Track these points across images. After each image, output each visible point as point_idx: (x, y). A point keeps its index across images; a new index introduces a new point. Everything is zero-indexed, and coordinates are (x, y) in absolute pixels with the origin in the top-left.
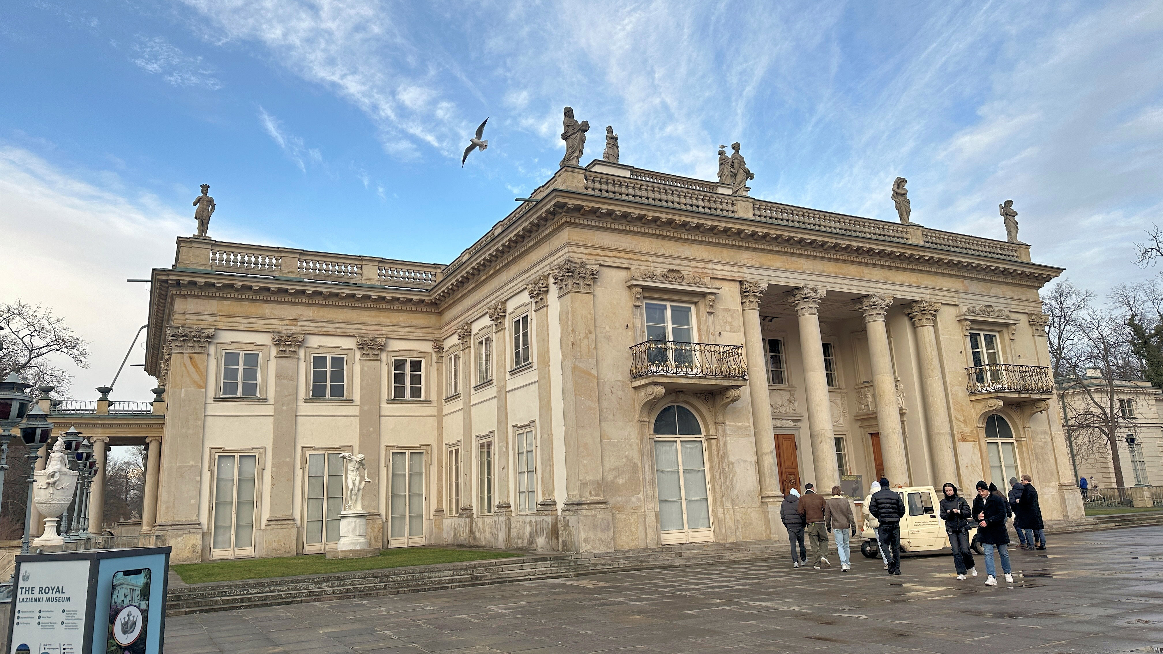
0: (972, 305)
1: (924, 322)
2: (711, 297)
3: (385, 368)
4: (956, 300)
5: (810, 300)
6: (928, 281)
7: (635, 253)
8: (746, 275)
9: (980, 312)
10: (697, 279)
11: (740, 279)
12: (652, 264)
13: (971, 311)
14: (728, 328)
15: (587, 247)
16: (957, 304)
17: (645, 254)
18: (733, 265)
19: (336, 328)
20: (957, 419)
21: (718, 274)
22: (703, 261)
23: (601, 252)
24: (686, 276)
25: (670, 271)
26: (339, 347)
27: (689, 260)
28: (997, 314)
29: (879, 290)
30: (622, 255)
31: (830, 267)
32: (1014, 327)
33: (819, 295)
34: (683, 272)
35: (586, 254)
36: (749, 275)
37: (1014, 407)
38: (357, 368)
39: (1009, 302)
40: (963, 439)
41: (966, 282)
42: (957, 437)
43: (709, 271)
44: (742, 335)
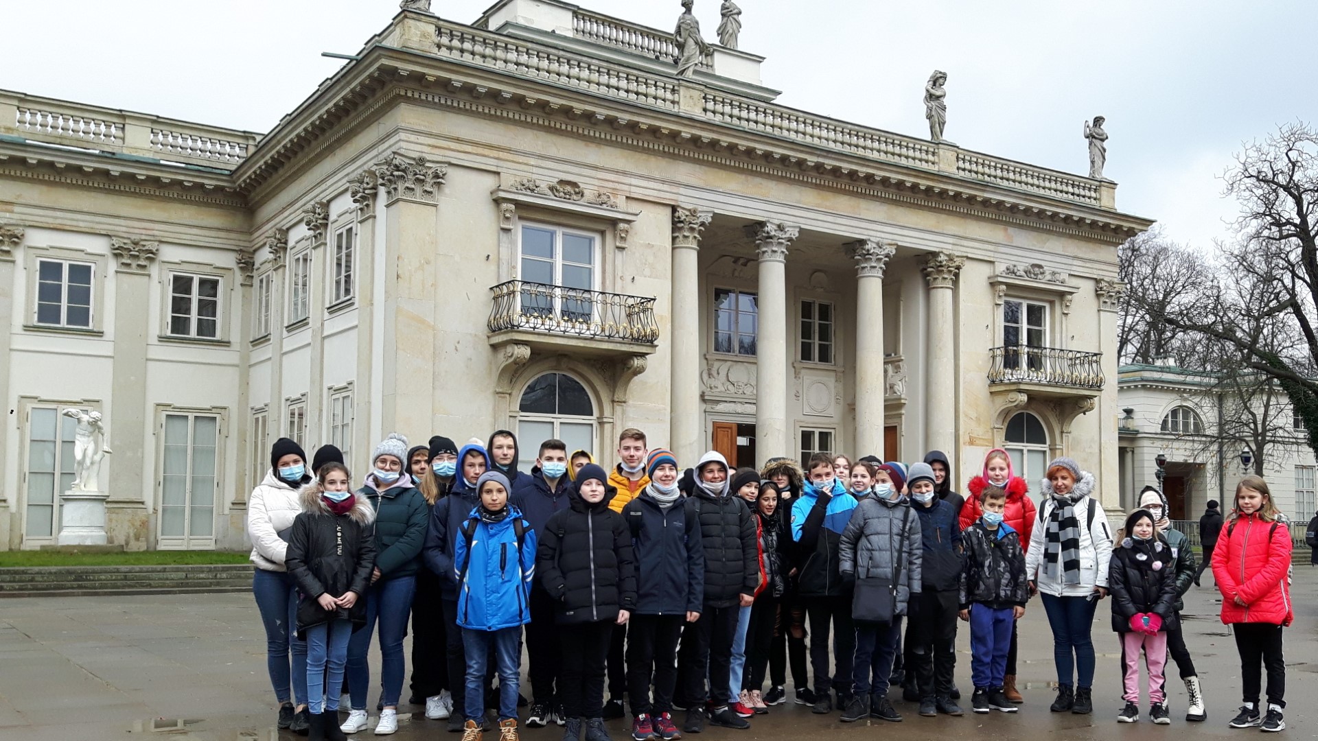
0: (1014, 263)
1: (939, 283)
2: (622, 226)
3: (155, 289)
4: (991, 254)
5: (774, 241)
6: (953, 225)
7: (509, 150)
8: (682, 198)
9: (1023, 274)
10: (604, 198)
11: (673, 203)
12: (535, 170)
13: (1011, 271)
14: (647, 271)
15: (430, 135)
16: (992, 259)
17: (525, 154)
18: (663, 182)
19: (77, 220)
20: (966, 416)
21: (637, 193)
22: (617, 172)
23: (453, 145)
24: (585, 191)
25: (561, 182)
26: (82, 251)
27: (595, 168)
28: (1048, 277)
29: (879, 234)
30: (487, 152)
31: (809, 197)
32: (1069, 297)
33: (788, 235)
34: (582, 186)
35: (429, 145)
36: (687, 199)
37: (1052, 405)
38: (111, 284)
39: (1070, 261)
40: (972, 442)
41: (1011, 230)
42: (963, 438)
43: (626, 188)
44: (667, 283)
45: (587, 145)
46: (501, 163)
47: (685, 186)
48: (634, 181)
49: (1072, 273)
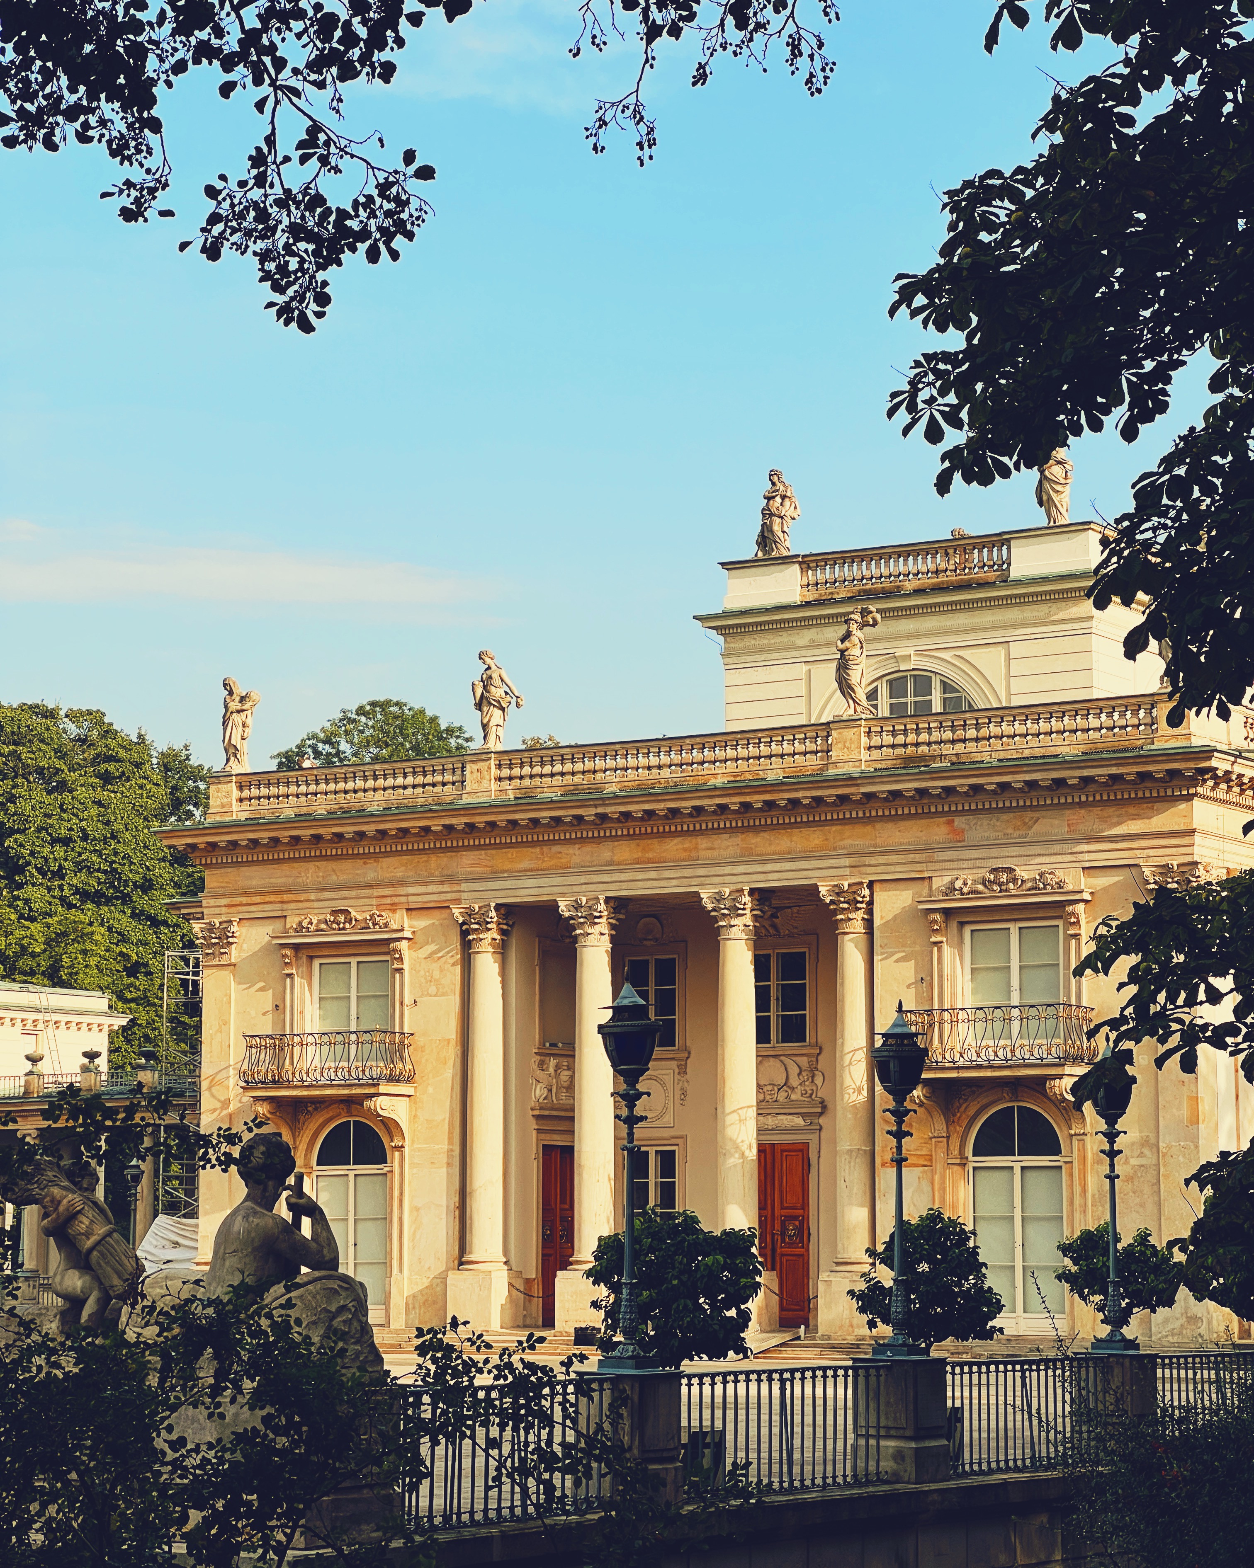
0: (965, 872)
4: (923, 867)
6: (852, 838)
8: (465, 895)
9: (974, 888)
11: (455, 904)
14: (433, 990)
15: (223, 895)
16: (926, 875)
17: (307, 890)
18: (443, 882)
21: (416, 902)
22: (393, 885)
23: (245, 900)
24: (360, 915)
25: (334, 912)
28: (1027, 884)
29: (727, 879)
30: (273, 898)
34: (355, 910)
35: (225, 906)
36: (471, 896)
39: (1081, 847)
41: (959, 822)
42: (882, 1156)
43: (403, 899)
44: (454, 1002)
45: (365, 863)
46: (285, 906)
47: (467, 880)
48: (411, 890)
49: (1087, 865)
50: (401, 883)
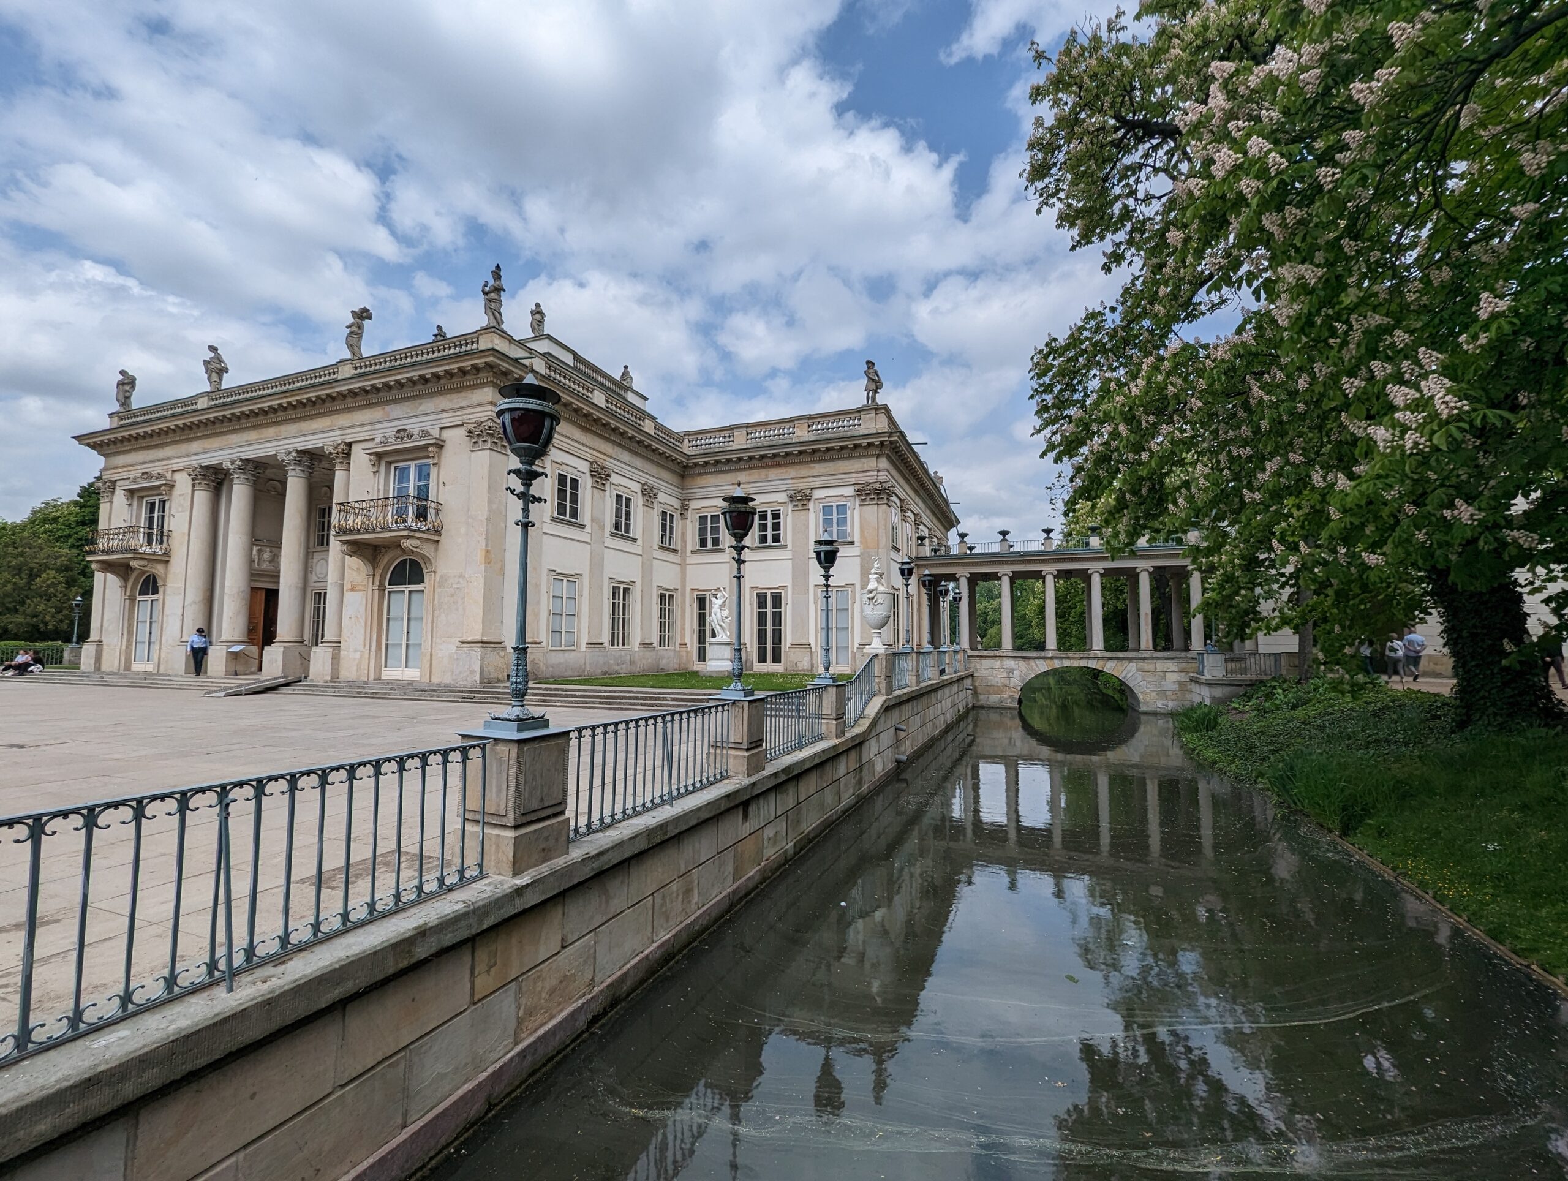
0: (388, 434)
6: (342, 420)
8: (193, 462)
9: (392, 440)
14: (180, 509)
15: (109, 469)
16: (372, 437)
18: (184, 457)
20: (350, 568)
23: (116, 471)
24: (154, 474)
25: (143, 473)
28: (416, 437)
39: (439, 416)
40: (352, 589)
41: (388, 408)
42: (347, 586)
44: (188, 513)
45: (159, 450)
46: (129, 473)
47: (194, 455)
49: (441, 426)
50: (168, 459)
